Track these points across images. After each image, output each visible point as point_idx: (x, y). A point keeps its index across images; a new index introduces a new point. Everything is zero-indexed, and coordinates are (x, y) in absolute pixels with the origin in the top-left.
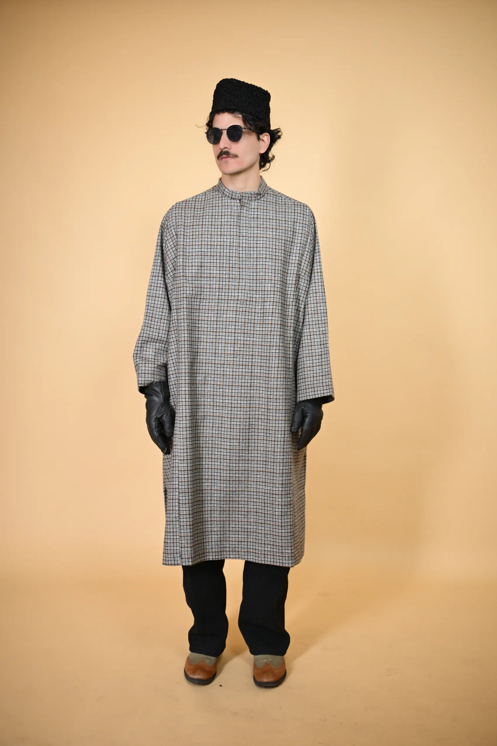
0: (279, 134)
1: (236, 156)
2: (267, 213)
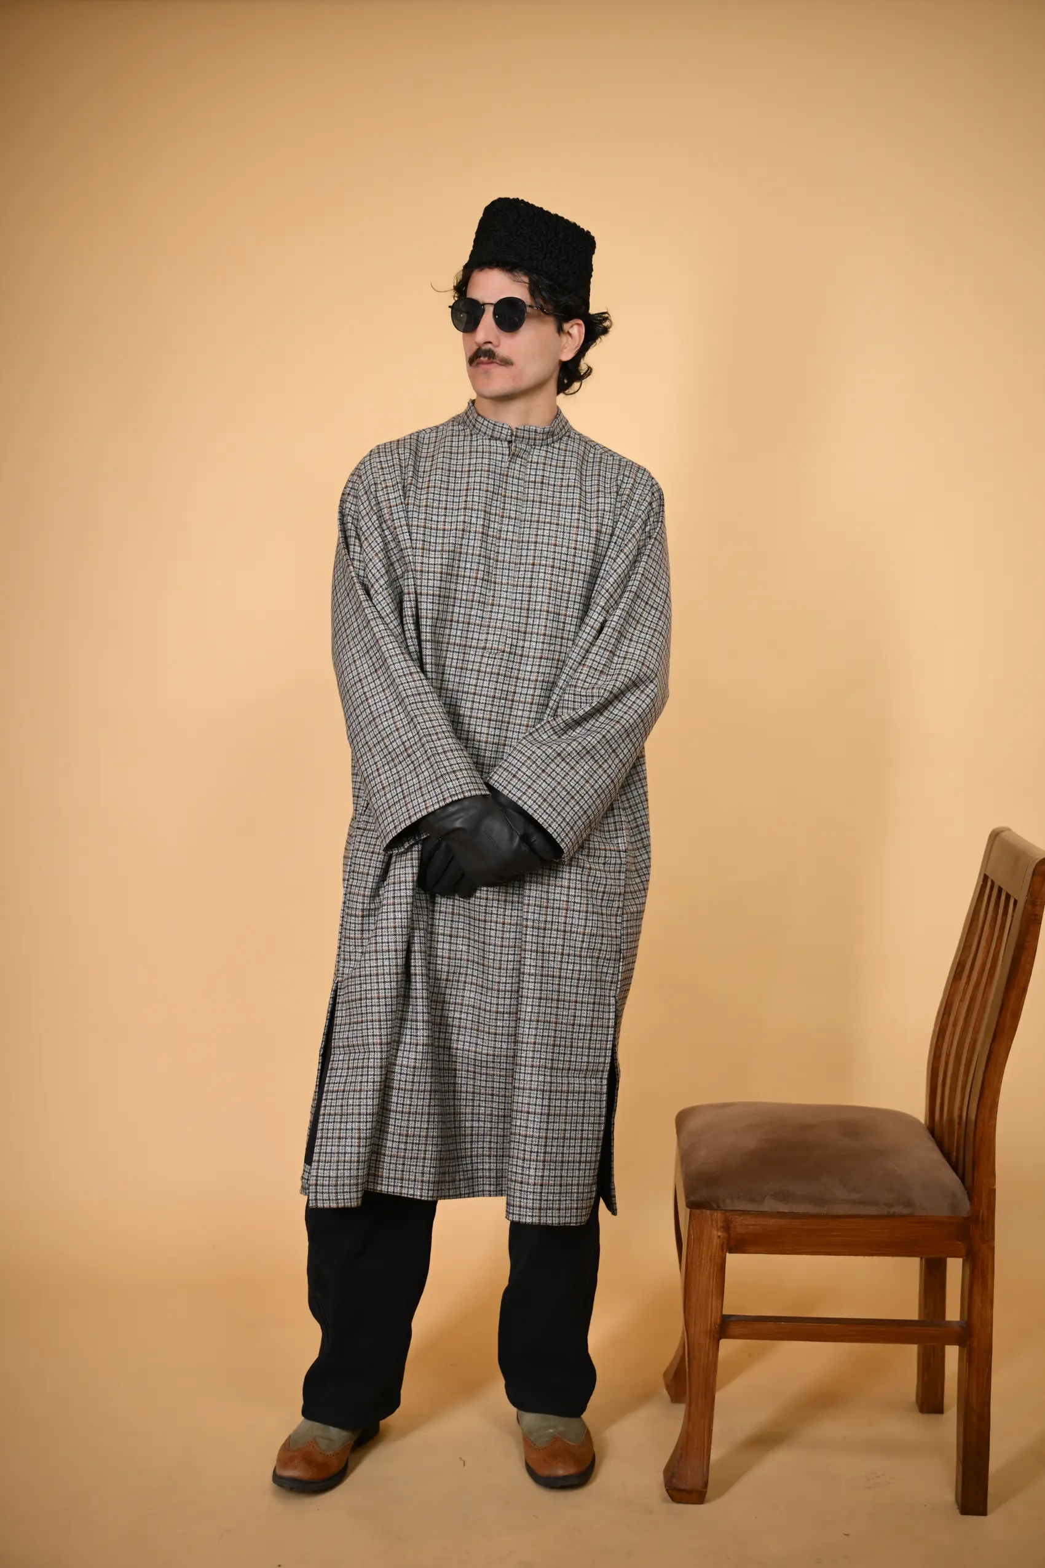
0: (607, 324)
1: (507, 362)
2: (563, 473)
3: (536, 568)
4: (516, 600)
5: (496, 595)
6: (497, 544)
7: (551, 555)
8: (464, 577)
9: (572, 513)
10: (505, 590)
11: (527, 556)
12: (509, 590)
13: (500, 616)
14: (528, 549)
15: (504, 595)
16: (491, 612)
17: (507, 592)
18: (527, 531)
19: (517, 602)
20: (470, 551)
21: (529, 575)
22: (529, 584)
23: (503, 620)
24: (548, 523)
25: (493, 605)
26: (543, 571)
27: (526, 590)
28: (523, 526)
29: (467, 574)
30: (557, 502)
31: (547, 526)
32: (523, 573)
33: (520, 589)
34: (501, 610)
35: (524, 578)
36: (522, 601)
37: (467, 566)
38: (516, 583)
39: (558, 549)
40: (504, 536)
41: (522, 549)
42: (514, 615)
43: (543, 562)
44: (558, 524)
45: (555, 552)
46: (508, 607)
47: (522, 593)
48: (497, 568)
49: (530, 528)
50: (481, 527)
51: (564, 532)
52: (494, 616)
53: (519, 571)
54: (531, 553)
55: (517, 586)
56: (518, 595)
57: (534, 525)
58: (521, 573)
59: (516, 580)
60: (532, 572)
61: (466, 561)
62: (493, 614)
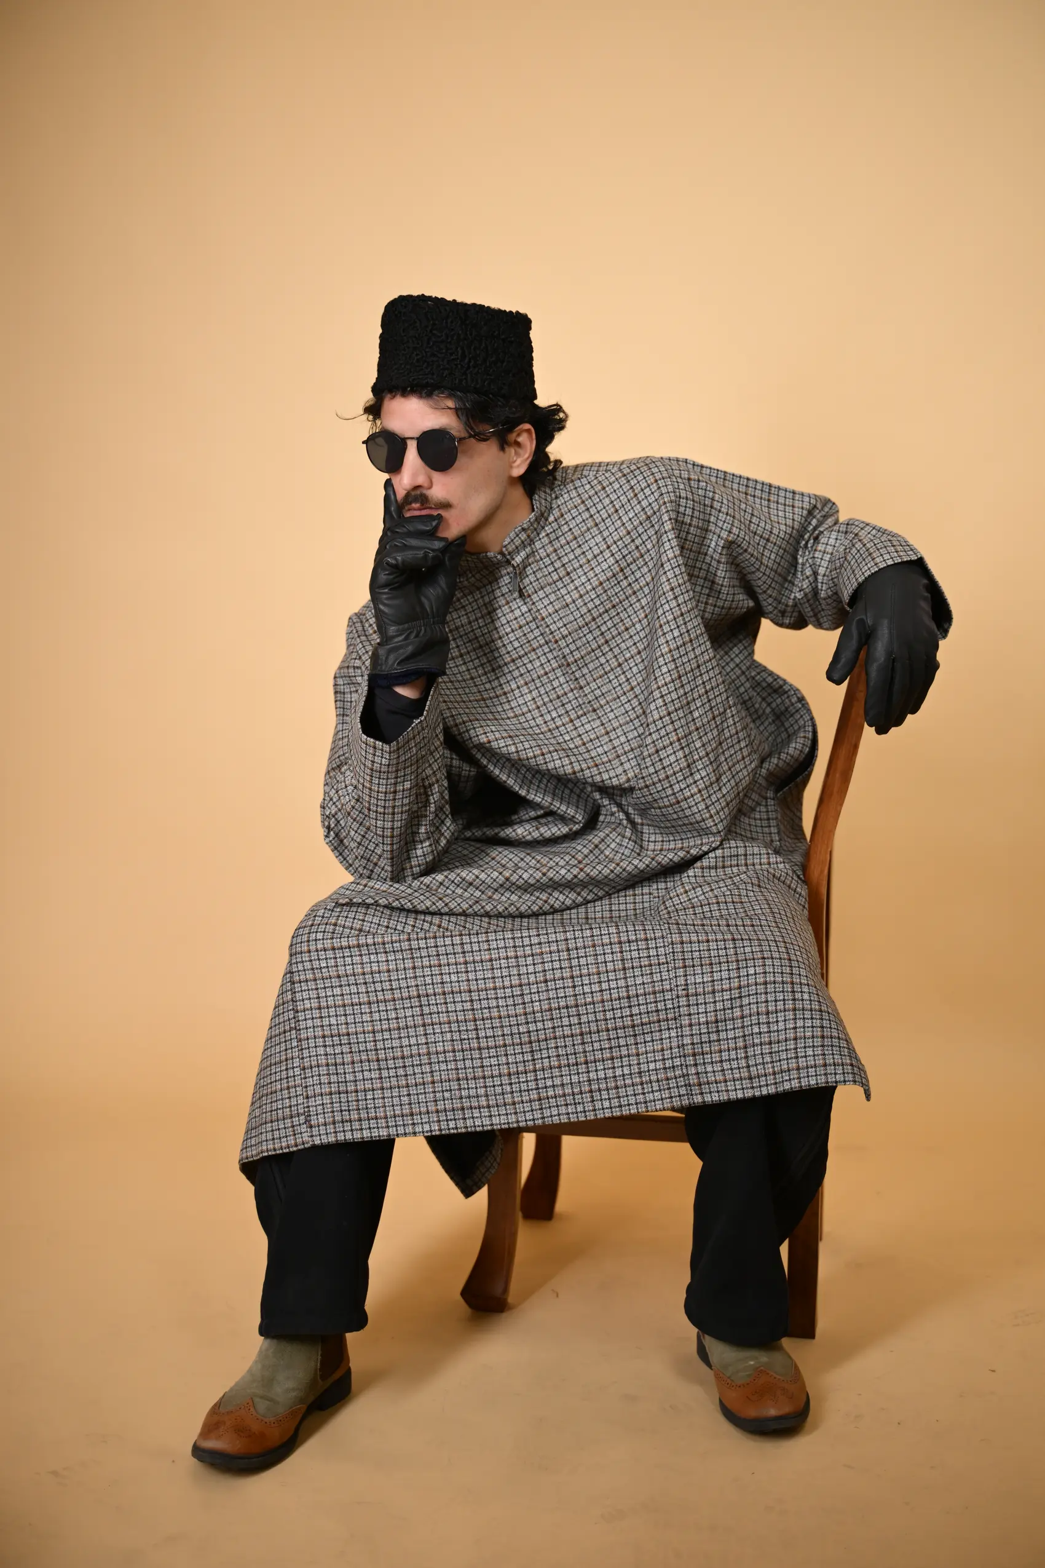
2: (580, 546)
3: (625, 667)
4: (627, 712)
5: (604, 722)
6: (570, 672)
7: (630, 643)
8: (557, 728)
9: (619, 583)
10: (609, 709)
11: (608, 661)
12: (613, 707)
13: (623, 739)
14: (604, 654)
15: (611, 715)
16: (611, 741)
17: (612, 711)
18: (590, 637)
19: (630, 713)
20: (546, 700)
21: (623, 678)
22: (629, 687)
23: (628, 741)
24: (604, 613)
25: (607, 733)
26: (634, 664)
27: (631, 695)
28: (582, 635)
29: (559, 723)
30: (597, 583)
31: (606, 617)
32: (616, 680)
33: (624, 699)
34: (619, 732)
35: (620, 685)
36: (633, 709)
37: (554, 716)
38: (615, 695)
39: (632, 631)
40: (570, 659)
41: (597, 658)
42: (635, 729)
43: (628, 655)
44: (614, 606)
45: (631, 637)
46: (625, 724)
47: (629, 701)
48: (586, 695)
49: (591, 632)
50: (541, 668)
51: (625, 609)
52: (616, 743)
53: (610, 681)
54: (610, 655)
55: (619, 698)
56: (626, 706)
57: (593, 625)
58: (613, 682)
59: (613, 691)
60: (624, 673)
61: (549, 712)
62: (614, 742)
